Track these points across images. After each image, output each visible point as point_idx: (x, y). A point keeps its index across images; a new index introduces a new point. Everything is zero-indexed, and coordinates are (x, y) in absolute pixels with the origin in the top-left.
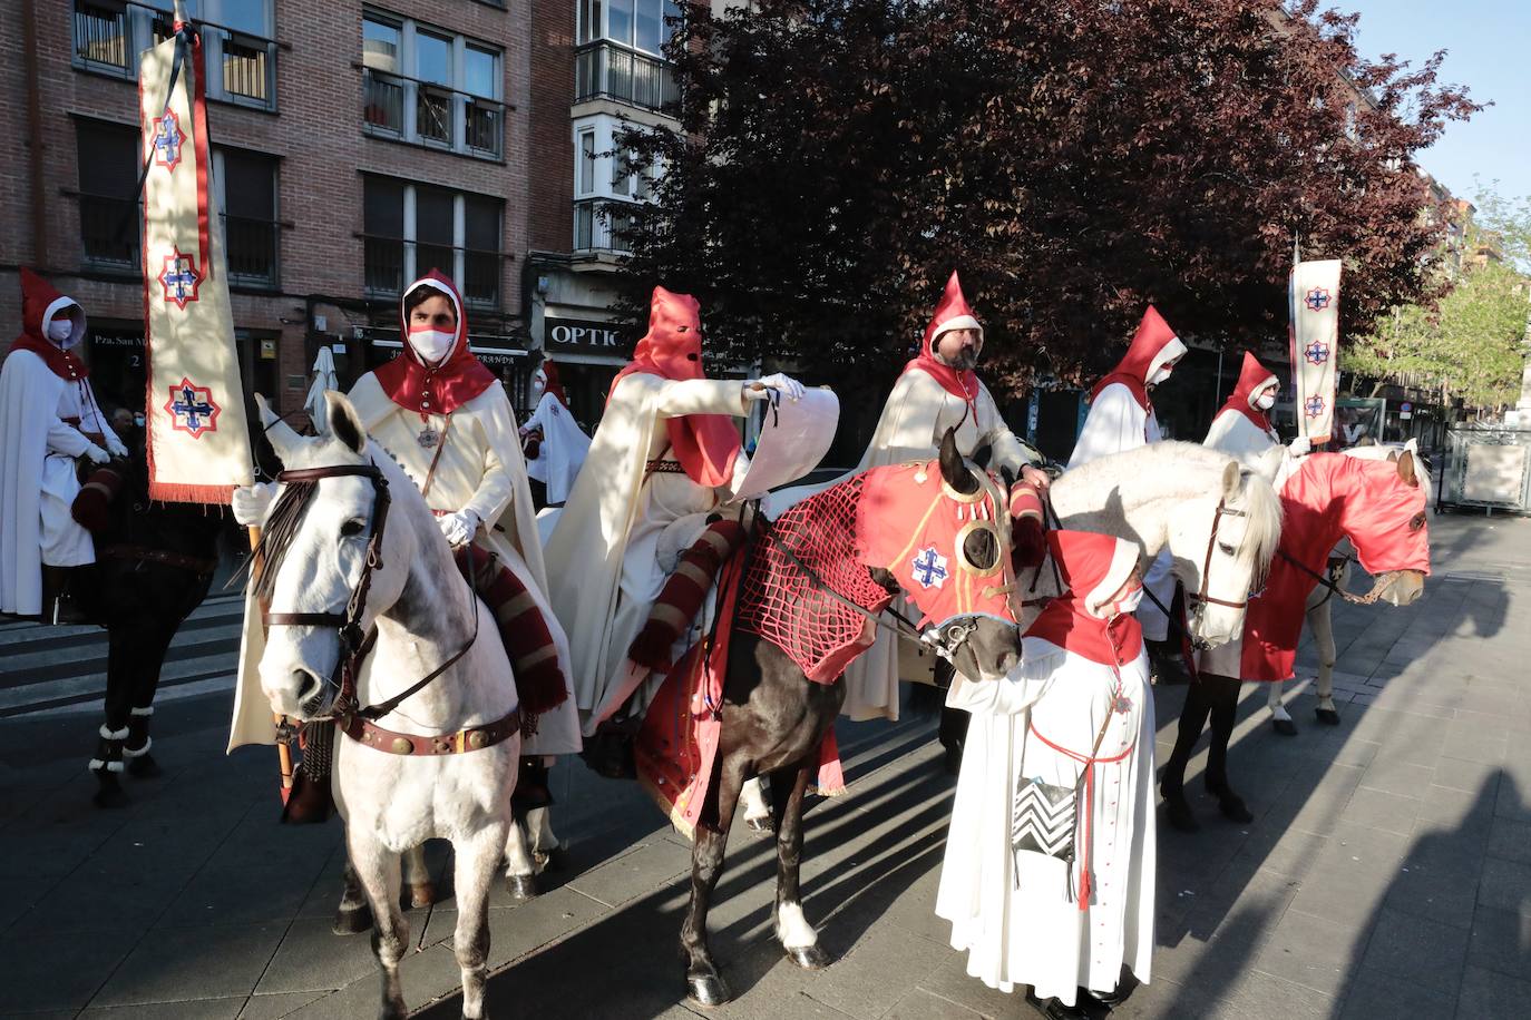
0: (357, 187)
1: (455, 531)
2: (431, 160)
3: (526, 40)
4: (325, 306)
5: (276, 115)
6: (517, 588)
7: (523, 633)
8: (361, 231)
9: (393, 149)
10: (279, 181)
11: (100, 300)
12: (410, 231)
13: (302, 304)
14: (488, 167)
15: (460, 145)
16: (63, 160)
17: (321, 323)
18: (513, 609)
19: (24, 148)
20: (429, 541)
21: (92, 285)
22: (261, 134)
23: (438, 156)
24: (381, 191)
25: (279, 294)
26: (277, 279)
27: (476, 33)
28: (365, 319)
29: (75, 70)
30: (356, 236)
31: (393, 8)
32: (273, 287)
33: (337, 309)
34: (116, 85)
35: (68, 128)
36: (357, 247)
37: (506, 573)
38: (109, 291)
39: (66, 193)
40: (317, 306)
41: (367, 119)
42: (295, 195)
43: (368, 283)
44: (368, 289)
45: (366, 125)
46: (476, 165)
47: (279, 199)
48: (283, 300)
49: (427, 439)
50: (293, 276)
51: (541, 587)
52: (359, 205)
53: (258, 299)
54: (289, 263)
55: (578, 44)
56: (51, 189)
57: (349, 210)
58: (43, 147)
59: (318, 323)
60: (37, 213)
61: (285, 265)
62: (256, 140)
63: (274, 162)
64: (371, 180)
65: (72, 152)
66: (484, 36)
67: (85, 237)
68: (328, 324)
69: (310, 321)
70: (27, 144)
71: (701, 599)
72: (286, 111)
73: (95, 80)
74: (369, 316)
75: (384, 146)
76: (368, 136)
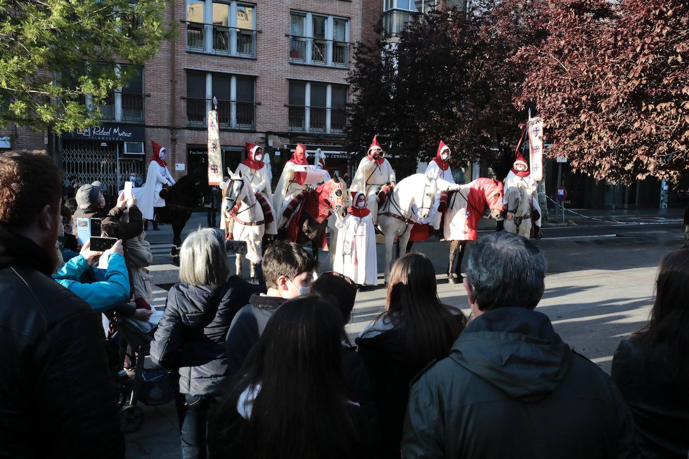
0: (286, 85)
1: (254, 191)
2: (317, 71)
3: (360, 13)
4: (272, 136)
5: (256, 60)
6: (265, 200)
7: (266, 208)
8: (288, 104)
9: (301, 68)
10: (256, 86)
11: (191, 137)
12: (308, 102)
13: (263, 136)
14: (342, 71)
15: (330, 63)
16: (182, 86)
17: (271, 143)
18: (264, 204)
19: (170, 83)
20: (250, 191)
21: (190, 132)
22: (250, 68)
23: (320, 69)
24: (296, 85)
25: (255, 132)
26: (254, 126)
27: (337, 14)
28: (288, 140)
29: (187, 52)
30: (286, 106)
31: (303, 9)
32: (253, 129)
33: (277, 137)
34: (200, 56)
35: (184, 74)
36: (286, 110)
37: (263, 198)
38: (195, 134)
39: (183, 98)
40: (269, 136)
41: (291, 57)
42: (261, 91)
43: (290, 125)
44: (290, 128)
45: (291, 59)
46: (337, 71)
47: (256, 93)
48: (257, 134)
49: (251, 175)
50: (261, 124)
51: (271, 202)
52: (286, 93)
53: (247, 134)
54: (259, 119)
55: (384, 11)
56: (178, 97)
57: (283, 96)
58: (176, 82)
59: (269, 143)
60: (173, 107)
61: (258, 120)
62: (248, 71)
63: (254, 79)
64: (292, 82)
65: (184, 83)
66: (341, 14)
67: (188, 114)
68: (273, 143)
69: (267, 142)
70: (171, 81)
71: (297, 205)
72: (259, 58)
73: (193, 55)
74: (290, 139)
75: (298, 67)
76: (291, 64)
